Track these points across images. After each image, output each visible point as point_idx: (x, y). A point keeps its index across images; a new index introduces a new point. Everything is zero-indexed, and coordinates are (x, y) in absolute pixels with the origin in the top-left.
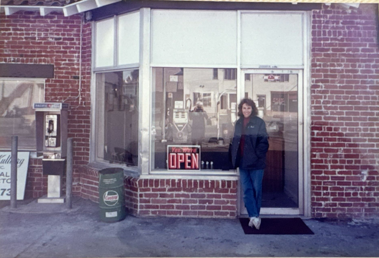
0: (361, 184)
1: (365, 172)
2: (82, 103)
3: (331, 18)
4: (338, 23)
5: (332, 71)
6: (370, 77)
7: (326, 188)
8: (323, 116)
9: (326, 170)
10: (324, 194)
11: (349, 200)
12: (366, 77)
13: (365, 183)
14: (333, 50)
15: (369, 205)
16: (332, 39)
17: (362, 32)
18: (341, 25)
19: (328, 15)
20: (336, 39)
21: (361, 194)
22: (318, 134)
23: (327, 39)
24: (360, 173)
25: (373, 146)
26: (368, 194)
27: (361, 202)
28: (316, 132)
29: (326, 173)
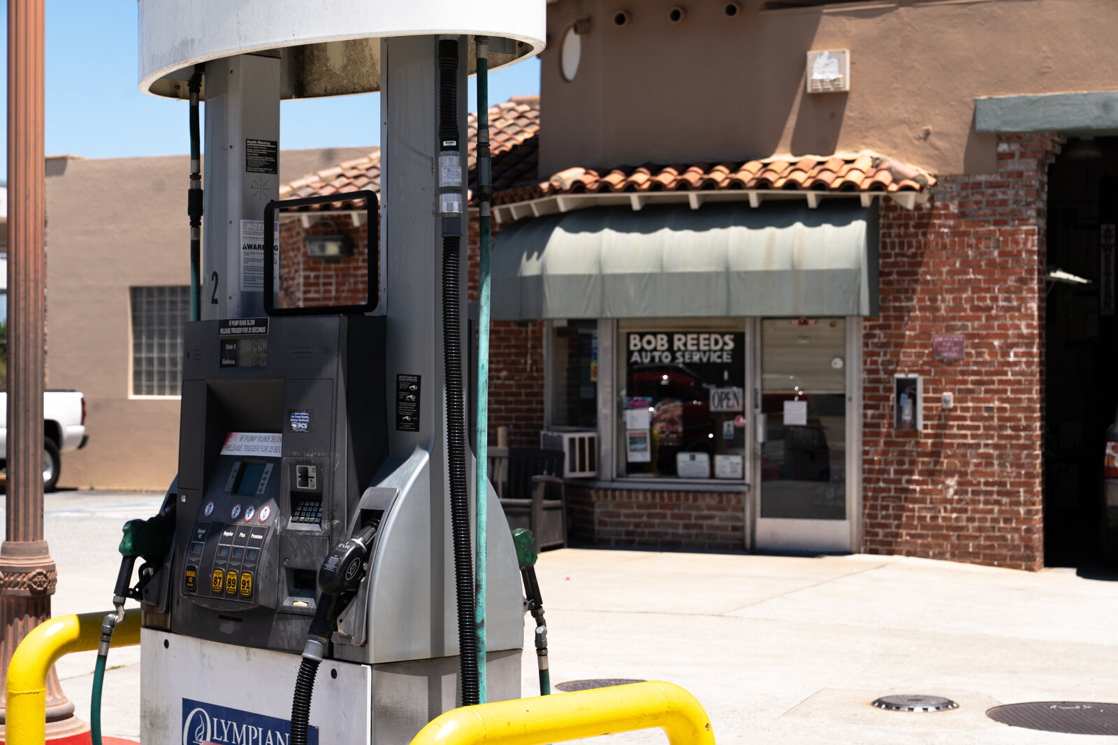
0: (946, 501)
1: (952, 482)
2: (531, 369)
3: (894, 219)
4: (906, 226)
5: (895, 309)
6: (961, 318)
7: (886, 508)
8: (881, 386)
9: (886, 476)
10: (883, 517)
11: (924, 527)
12: (953, 318)
13: (951, 501)
14: (899, 273)
15: (958, 537)
16: (896, 255)
17: (948, 241)
18: (912, 230)
19: (891, 215)
20: (903, 255)
21: (944, 519)
22: (873, 417)
23: (889, 256)
24: (943, 483)
25: (965, 436)
26: (957, 519)
27: (944, 532)
28: (870, 412)
29: (885, 481)
